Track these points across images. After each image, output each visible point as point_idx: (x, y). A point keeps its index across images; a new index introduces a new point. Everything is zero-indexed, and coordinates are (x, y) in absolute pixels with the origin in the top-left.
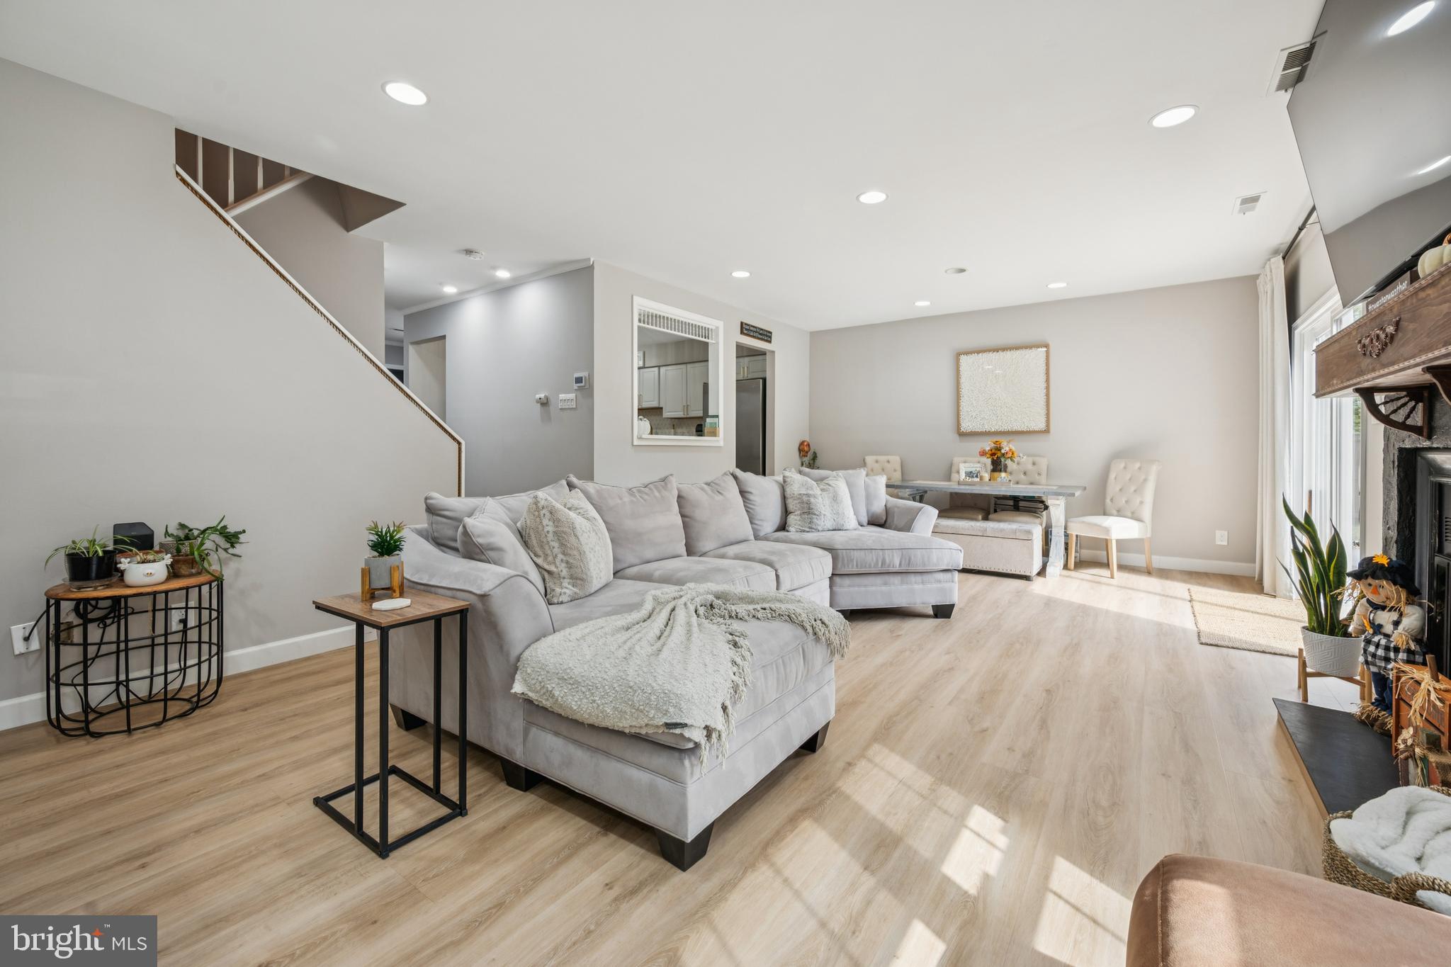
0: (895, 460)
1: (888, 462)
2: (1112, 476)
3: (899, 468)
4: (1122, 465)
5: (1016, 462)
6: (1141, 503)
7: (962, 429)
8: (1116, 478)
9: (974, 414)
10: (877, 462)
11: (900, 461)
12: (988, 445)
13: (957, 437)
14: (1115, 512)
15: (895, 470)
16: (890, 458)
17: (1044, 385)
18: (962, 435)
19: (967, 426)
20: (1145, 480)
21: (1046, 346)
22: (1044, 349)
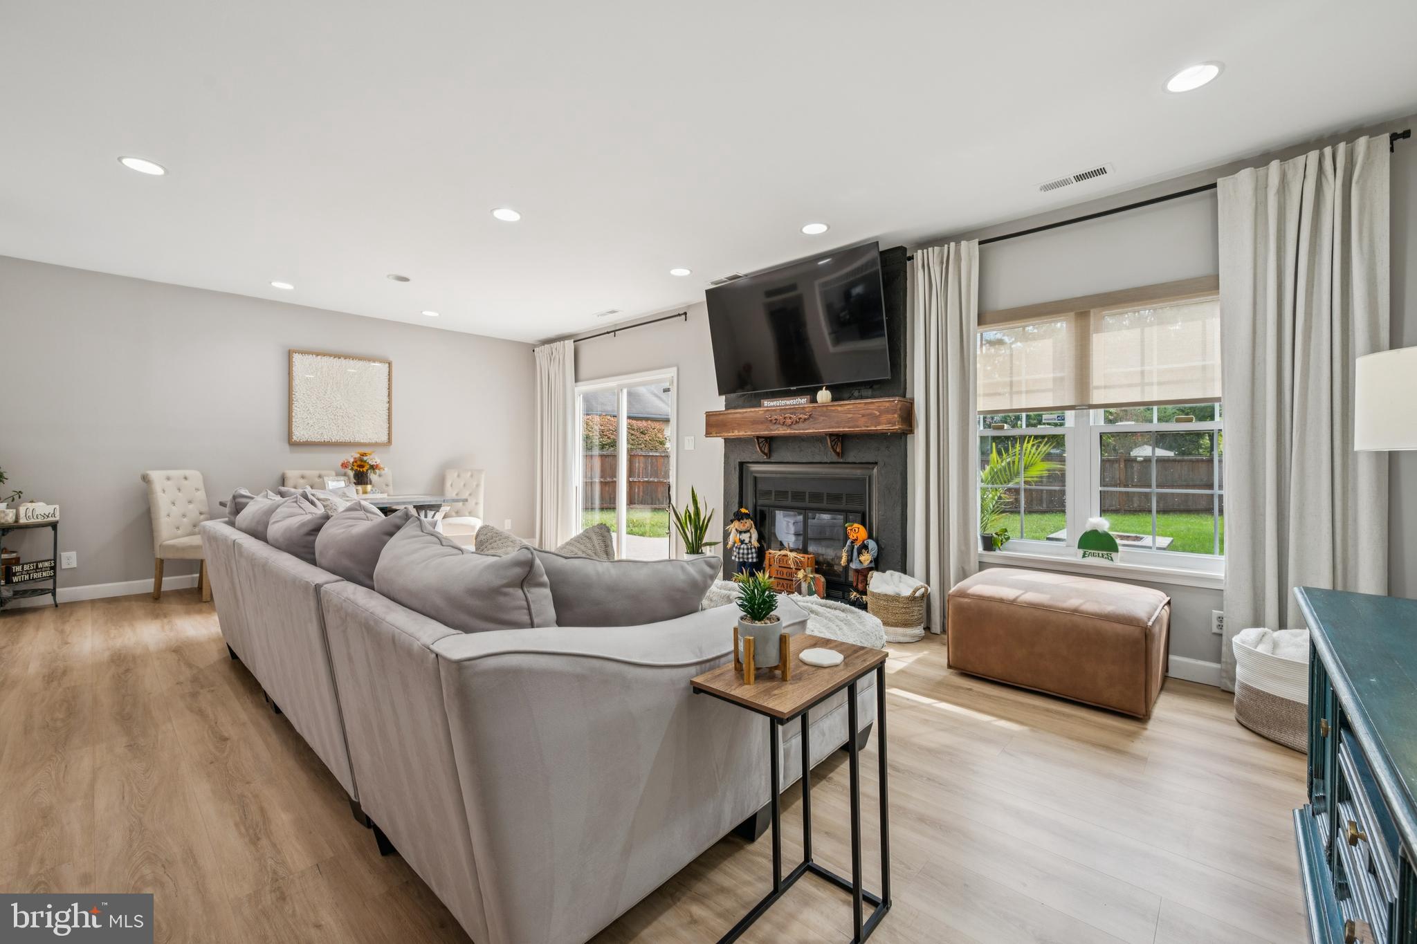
0: (195, 476)
1: (186, 478)
2: (448, 484)
3: (201, 485)
4: (456, 474)
5: (378, 474)
6: (477, 504)
7: (295, 438)
8: (451, 485)
9: (311, 422)
10: (168, 479)
11: (201, 477)
12: (350, 456)
13: (287, 446)
14: (467, 514)
15: (197, 490)
16: (187, 473)
17: (386, 399)
18: (293, 444)
19: (299, 434)
20: (478, 486)
21: (389, 363)
22: (387, 365)
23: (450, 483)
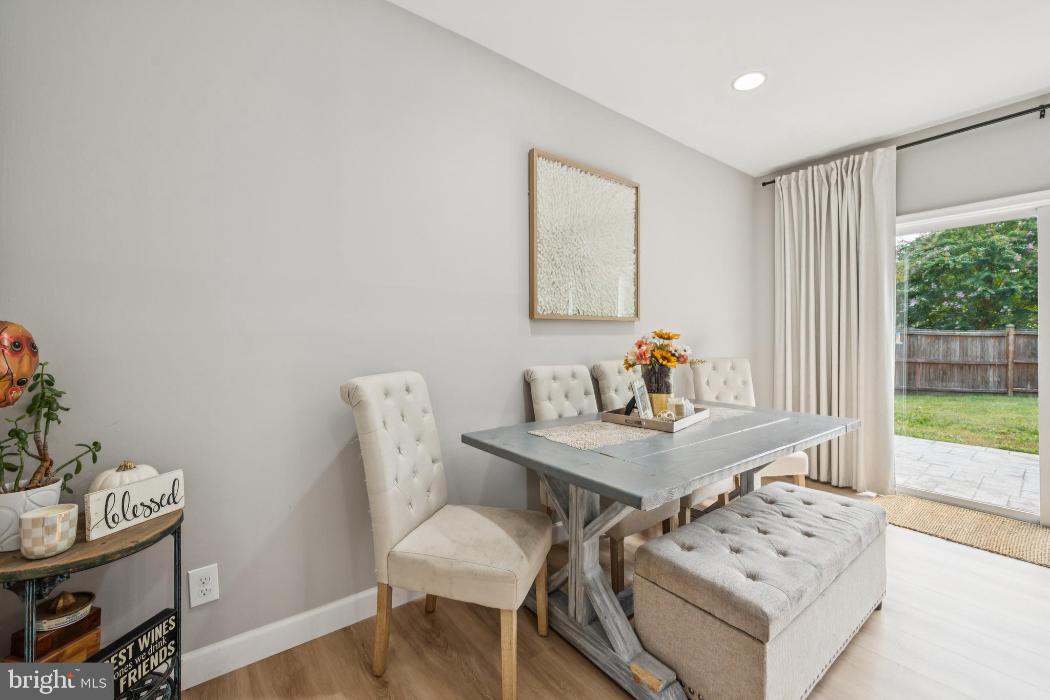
1: (408, 390)
7: (539, 312)
10: (386, 393)
15: (424, 411)
16: (407, 377)
17: (633, 246)
18: (537, 319)
20: (744, 383)
21: (637, 188)
22: (634, 191)
23: (706, 381)
